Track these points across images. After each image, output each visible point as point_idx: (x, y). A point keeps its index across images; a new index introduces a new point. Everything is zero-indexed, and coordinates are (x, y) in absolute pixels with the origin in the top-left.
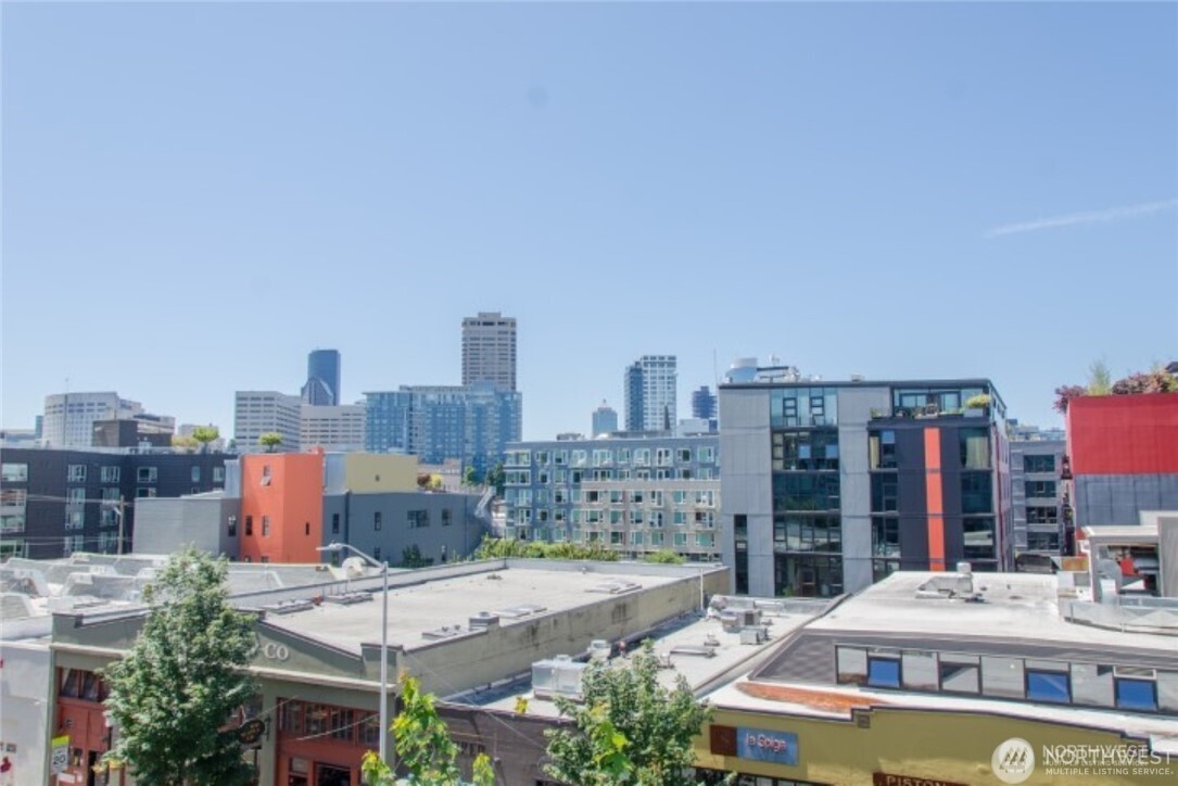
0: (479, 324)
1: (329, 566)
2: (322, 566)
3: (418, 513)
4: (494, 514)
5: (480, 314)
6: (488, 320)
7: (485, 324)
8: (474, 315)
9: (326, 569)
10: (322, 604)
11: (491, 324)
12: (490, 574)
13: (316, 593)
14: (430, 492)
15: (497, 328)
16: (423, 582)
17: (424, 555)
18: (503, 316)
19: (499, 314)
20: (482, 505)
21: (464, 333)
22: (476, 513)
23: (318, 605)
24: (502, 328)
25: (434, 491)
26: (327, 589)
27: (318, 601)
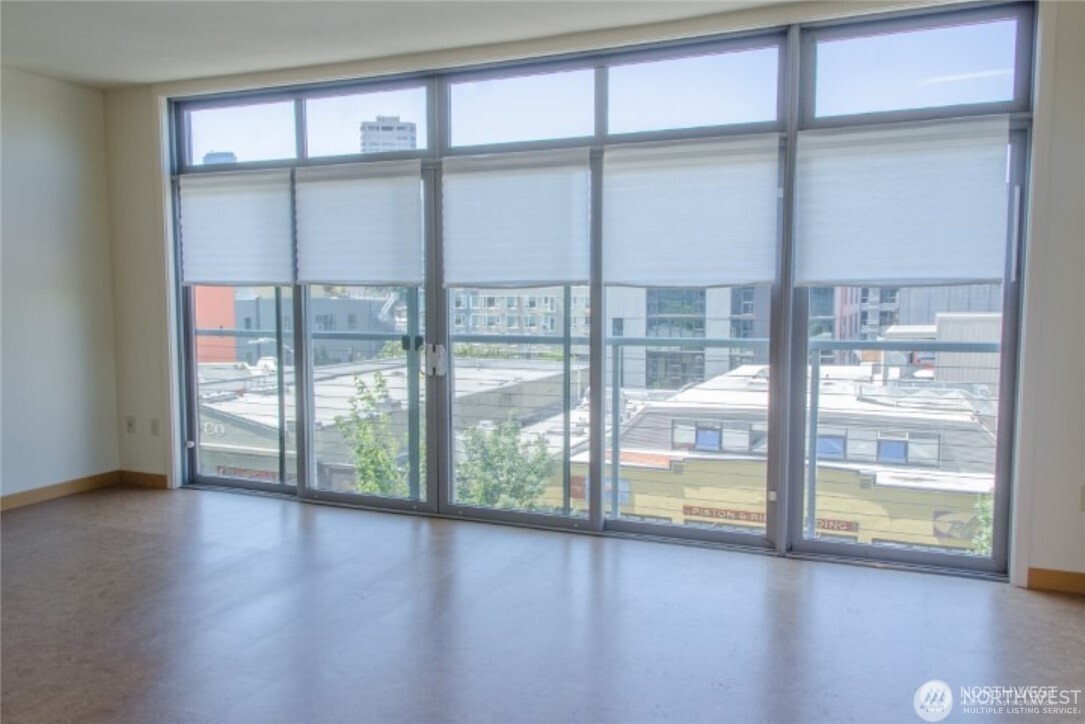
0: (378, 128)
1: (246, 364)
2: (239, 364)
3: (326, 317)
4: (397, 319)
5: (379, 118)
6: (386, 124)
7: (385, 128)
8: (373, 119)
9: (243, 368)
10: (245, 395)
11: (390, 129)
12: (394, 371)
13: (239, 386)
14: (335, 298)
15: (396, 132)
16: (334, 377)
17: (331, 355)
18: (401, 120)
19: (397, 119)
20: (385, 310)
21: (363, 137)
22: (380, 317)
23: (241, 395)
24: (402, 133)
25: (339, 296)
26: (248, 383)
27: (241, 393)
